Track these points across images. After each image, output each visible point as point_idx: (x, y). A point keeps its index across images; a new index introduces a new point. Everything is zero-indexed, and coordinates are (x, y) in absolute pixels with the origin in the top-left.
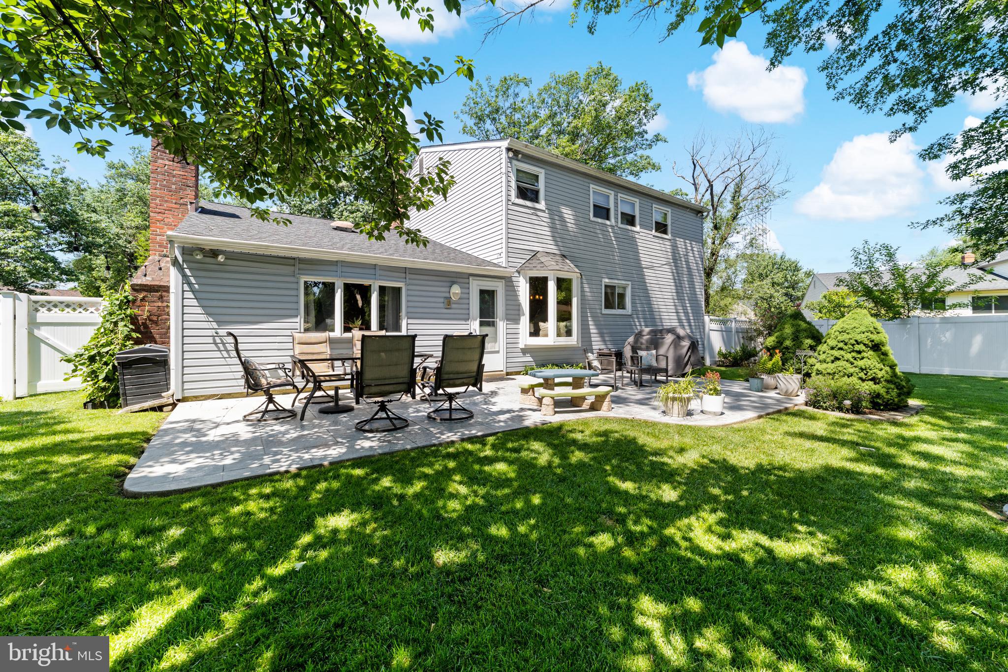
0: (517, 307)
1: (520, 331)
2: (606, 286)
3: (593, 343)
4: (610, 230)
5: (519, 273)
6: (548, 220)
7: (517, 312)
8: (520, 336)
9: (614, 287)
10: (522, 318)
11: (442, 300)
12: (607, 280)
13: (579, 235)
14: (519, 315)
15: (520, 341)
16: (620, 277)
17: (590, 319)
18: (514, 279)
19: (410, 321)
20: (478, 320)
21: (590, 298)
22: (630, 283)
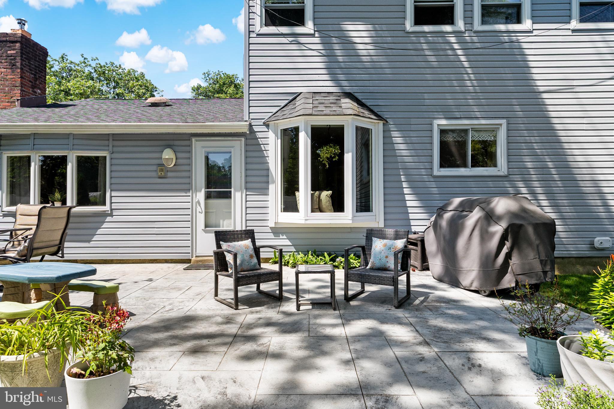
0: (264, 173)
1: (269, 204)
2: (443, 132)
3: (413, 223)
4: (453, 40)
5: (268, 126)
6: (320, 47)
7: (264, 179)
8: (269, 211)
9: (466, 131)
10: (271, 187)
11: (154, 168)
12: (443, 122)
13: (381, 59)
14: (268, 182)
15: (269, 217)
16: (478, 114)
17: (405, 185)
18: (259, 135)
19: (114, 194)
20: (203, 190)
21: (405, 153)
22: (504, 122)
